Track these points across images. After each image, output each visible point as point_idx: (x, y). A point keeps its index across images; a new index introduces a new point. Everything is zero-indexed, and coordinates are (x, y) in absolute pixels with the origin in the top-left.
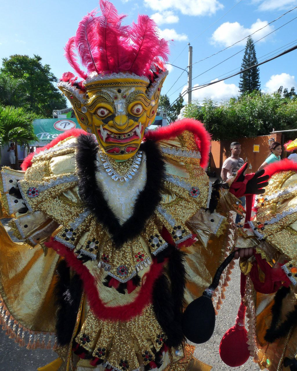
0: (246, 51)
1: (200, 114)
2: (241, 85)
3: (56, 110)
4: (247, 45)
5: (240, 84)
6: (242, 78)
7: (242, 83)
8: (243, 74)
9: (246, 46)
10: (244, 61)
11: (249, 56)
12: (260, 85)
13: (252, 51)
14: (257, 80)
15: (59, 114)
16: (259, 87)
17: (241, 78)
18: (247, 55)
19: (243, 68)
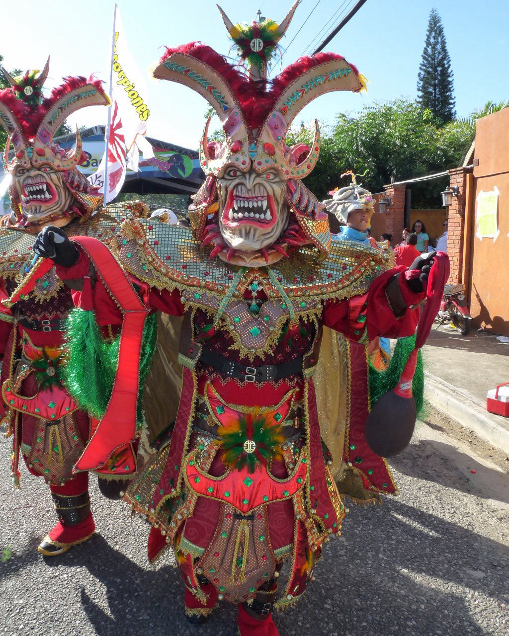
0: (427, 39)
4: (429, 28)
6: (421, 90)
8: (424, 84)
9: (428, 31)
10: (424, 58)
11: (434, 48)
12: (455, 103)
13: (439, 39)
14: (448, 93)
16: (452, 106)
17: (419, 90)
18: (430, 47)
19: (423, 73)
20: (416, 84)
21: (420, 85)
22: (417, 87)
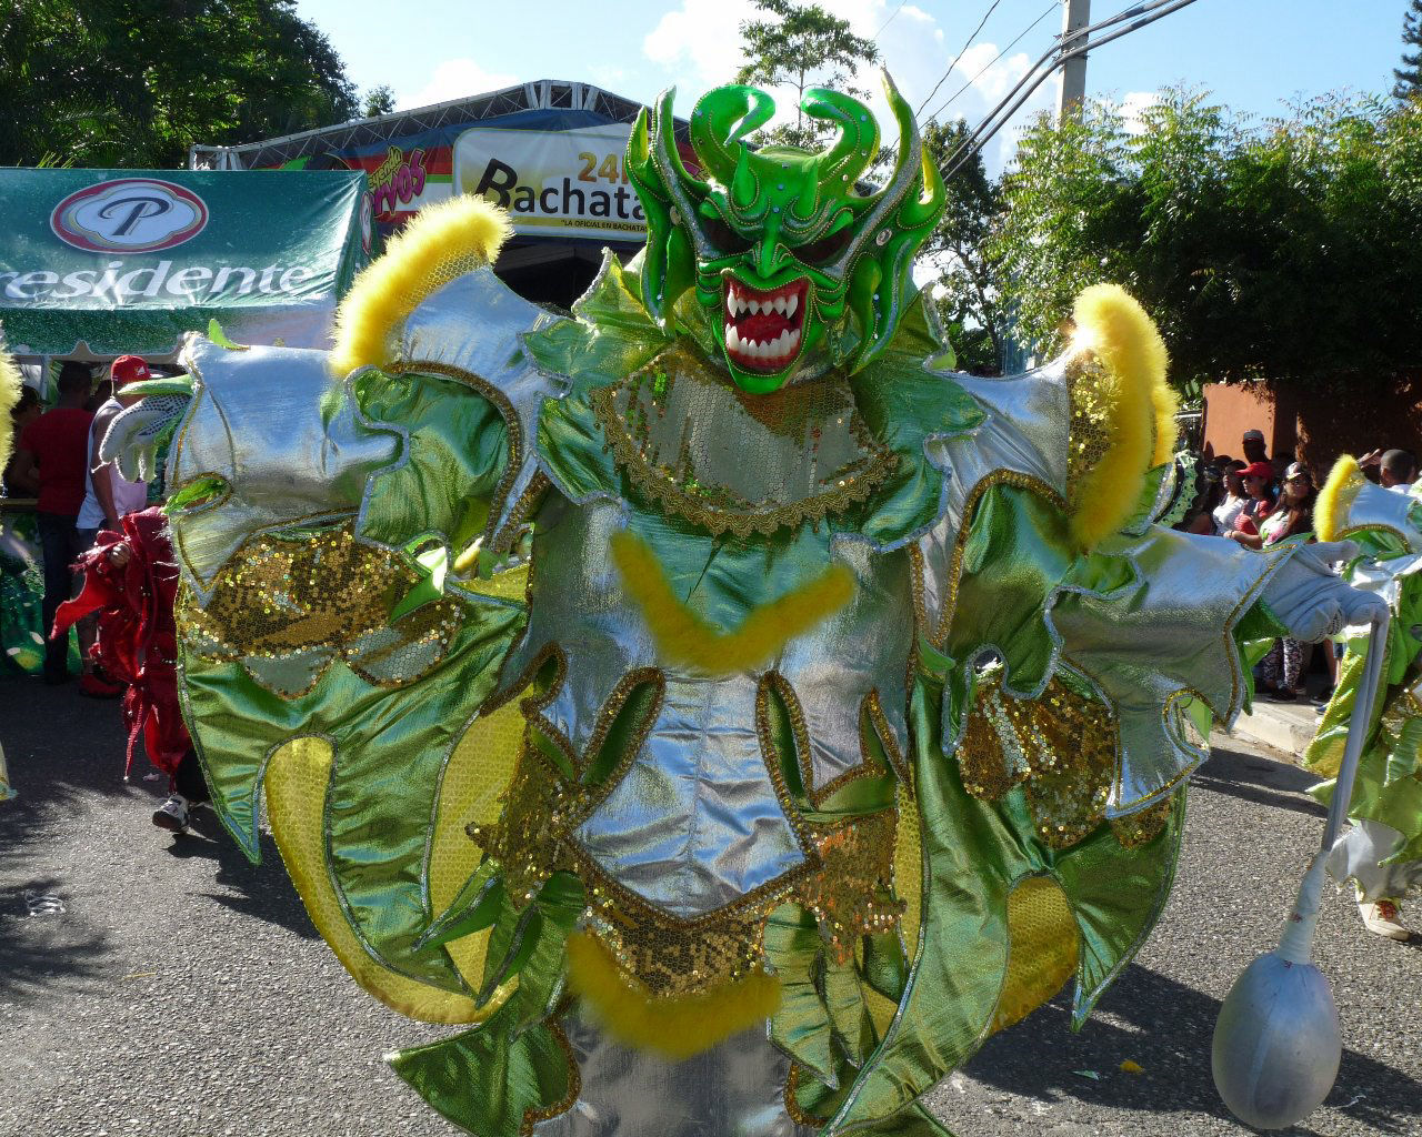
1: (1120, 189)
2: (1406, 83)
3: (210, 148)
5: (1400, 75)
6: (1415, 40)
7: (1414, 69)
15: (229, 166)
17: (1409, 39)
20: (1402, 20)
21: (1411, 25)
22: (1401, 31)
